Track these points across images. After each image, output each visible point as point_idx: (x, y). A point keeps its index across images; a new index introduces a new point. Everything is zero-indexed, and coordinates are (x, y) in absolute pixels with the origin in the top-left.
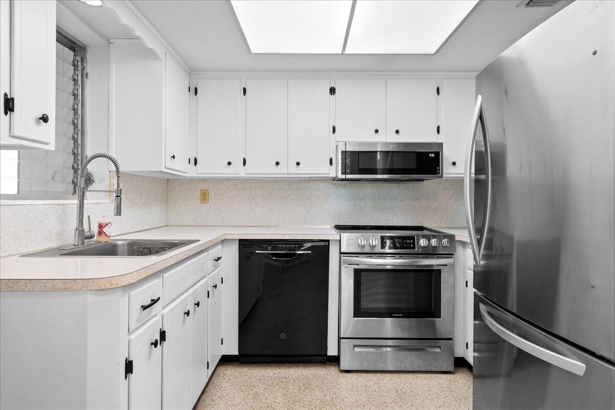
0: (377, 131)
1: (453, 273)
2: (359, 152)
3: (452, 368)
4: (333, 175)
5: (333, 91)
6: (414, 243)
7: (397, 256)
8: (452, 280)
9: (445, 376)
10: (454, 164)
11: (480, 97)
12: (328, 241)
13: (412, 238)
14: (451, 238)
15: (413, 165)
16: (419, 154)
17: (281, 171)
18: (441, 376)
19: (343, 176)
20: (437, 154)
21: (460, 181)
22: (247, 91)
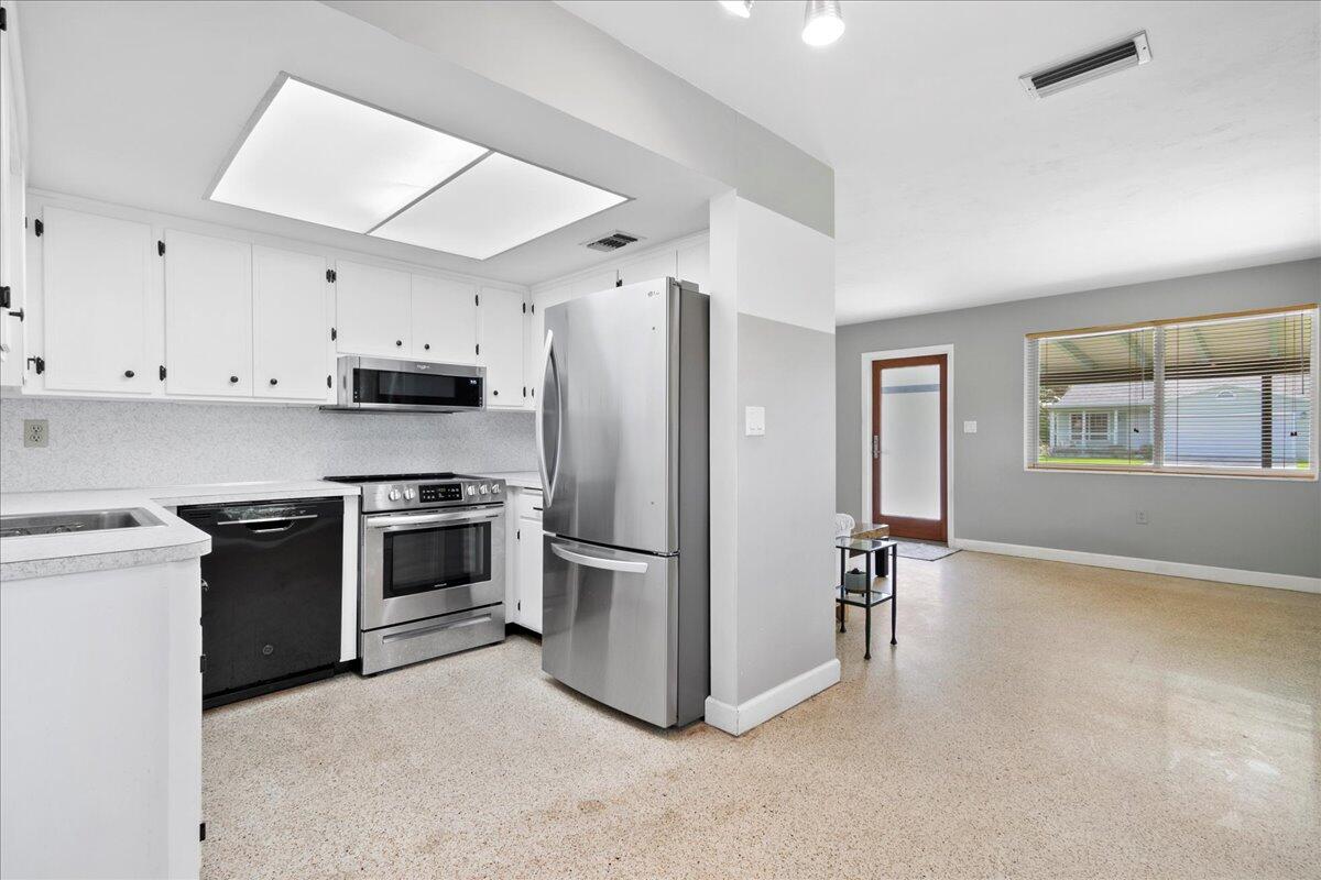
0: (399, 344)
1: (504, 525)
2: (379, 371)
3: (501, 636)
4: (332, 401)
5: (331, 276)
6: (460, 492)
7: (440, 510)
8: (502, 532)
9: (496, 647)
10: (496, 393)
11: (550, 333)
12: (341, 498)
13: (458, 486)
14: (502, 483)
15: (451, 393)
16: (458, 379)
17: (240, 392)
18: (491, 648)
19: (356, 405)
20: (479, 380)
21: (532, 415)
22: (168, 248)
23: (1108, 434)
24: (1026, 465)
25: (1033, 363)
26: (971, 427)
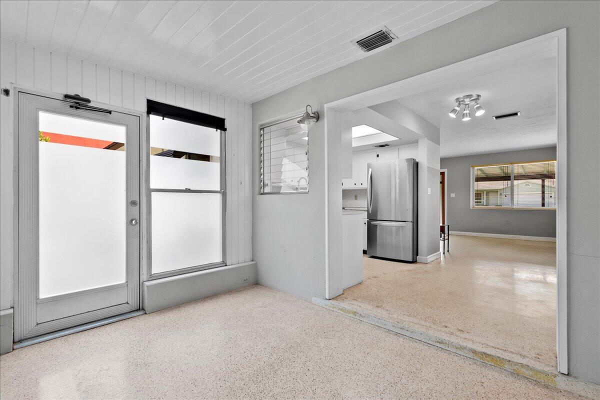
23: (482, 201)
24: (471, 207)
25: (473, 175)
26: (453, 195)
